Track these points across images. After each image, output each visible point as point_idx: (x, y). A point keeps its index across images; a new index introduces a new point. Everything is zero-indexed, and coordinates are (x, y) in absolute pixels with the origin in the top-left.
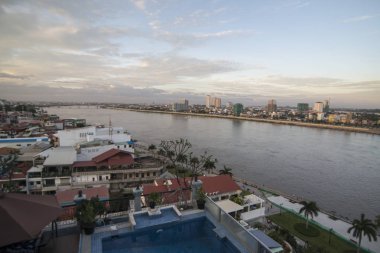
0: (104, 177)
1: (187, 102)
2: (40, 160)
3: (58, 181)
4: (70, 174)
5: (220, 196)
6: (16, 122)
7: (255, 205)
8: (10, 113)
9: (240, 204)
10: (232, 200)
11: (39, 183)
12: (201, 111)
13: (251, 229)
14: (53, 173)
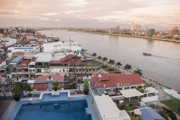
0: (66, 70)
1: (118, 27)
2: (34, 59)
3: (43, 70)
4: (48, 67)
5: (130, 87)
6: (26, 38)
7: (152, 94)
8: (23, 34)
9: (142, 92)
10: (137, 89)
11: (34, 70)
12: (127, 33)
13: (147, 108)
14: (40, 66)
